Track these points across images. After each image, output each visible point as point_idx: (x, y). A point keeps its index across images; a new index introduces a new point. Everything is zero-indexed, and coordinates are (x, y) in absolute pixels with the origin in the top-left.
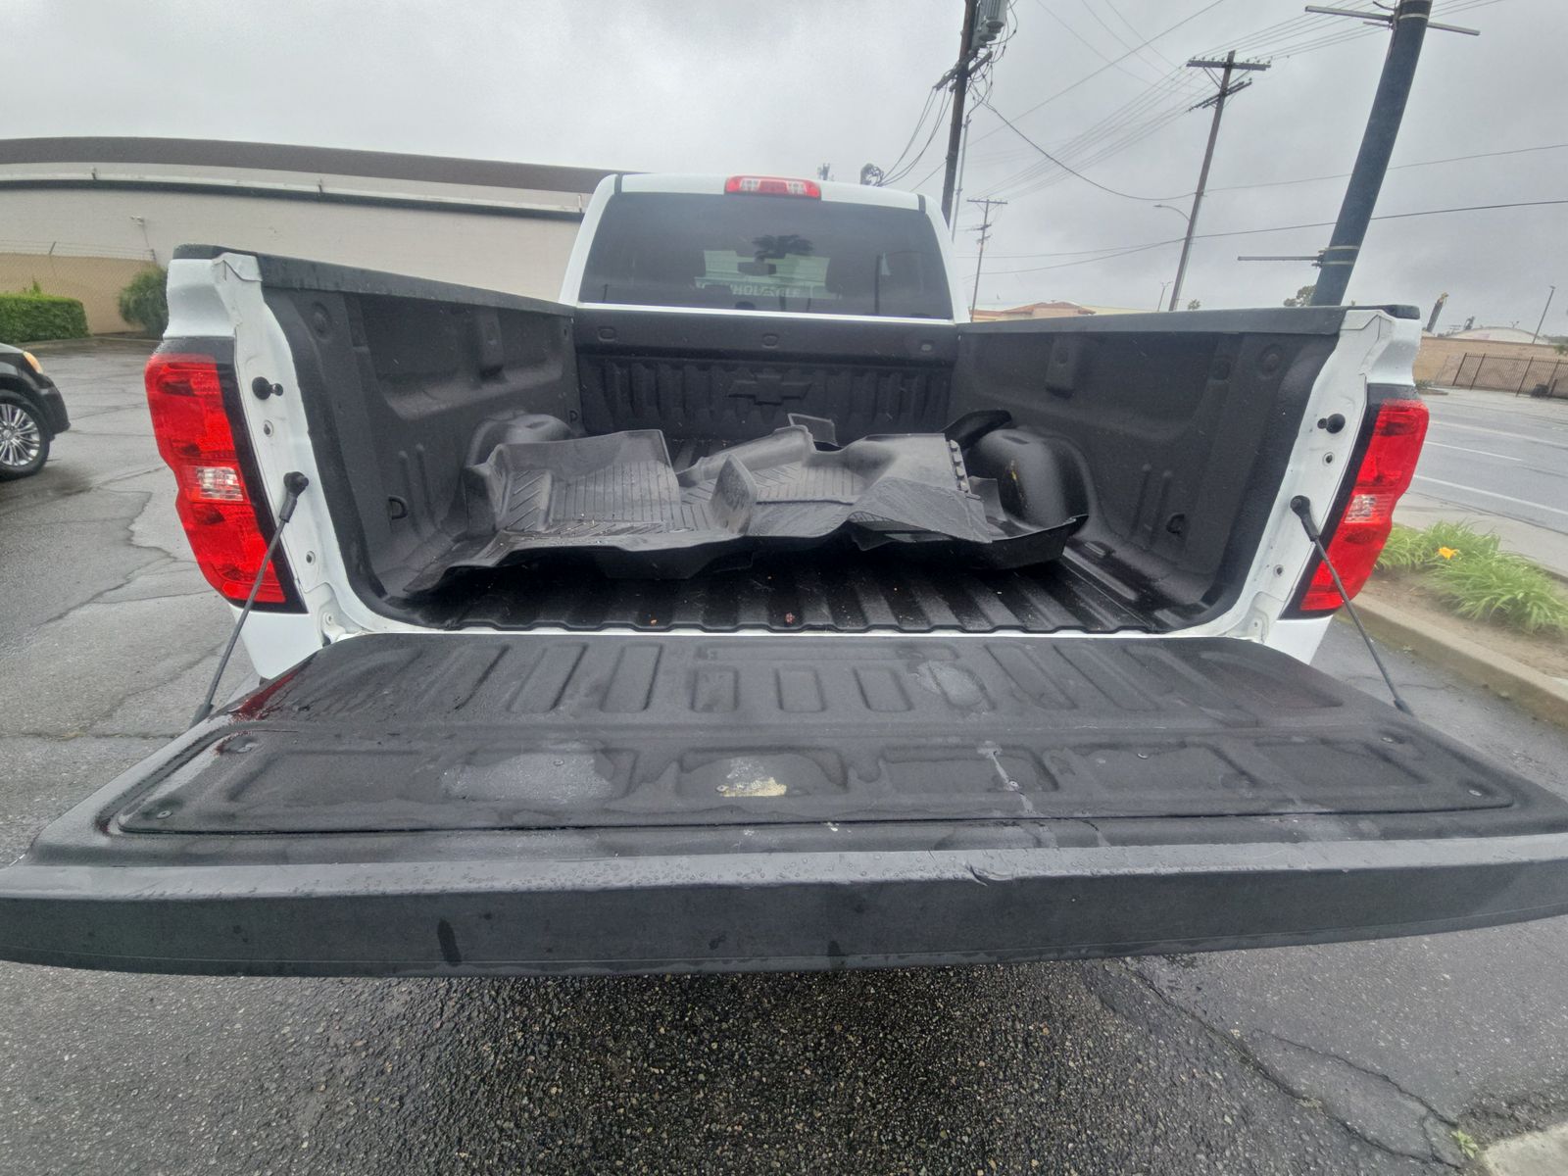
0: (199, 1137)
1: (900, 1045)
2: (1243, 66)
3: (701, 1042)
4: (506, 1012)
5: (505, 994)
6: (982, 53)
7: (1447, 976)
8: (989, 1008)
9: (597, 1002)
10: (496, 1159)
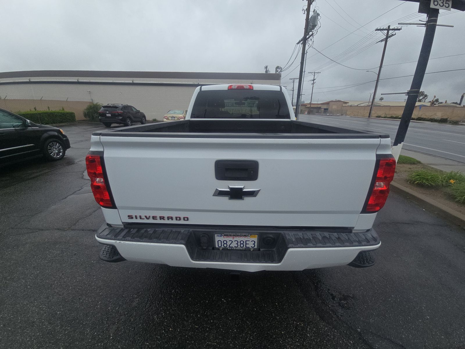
0: (87, 334)
1: (261, 325)
2: (393, 30)
3: (209, 320)
4: (161, 308)
5: (161, 303)
6: (311, 33)
7: (428, 317)
8: (287, 317)
9: (183, 307)
10: (155, 346)
